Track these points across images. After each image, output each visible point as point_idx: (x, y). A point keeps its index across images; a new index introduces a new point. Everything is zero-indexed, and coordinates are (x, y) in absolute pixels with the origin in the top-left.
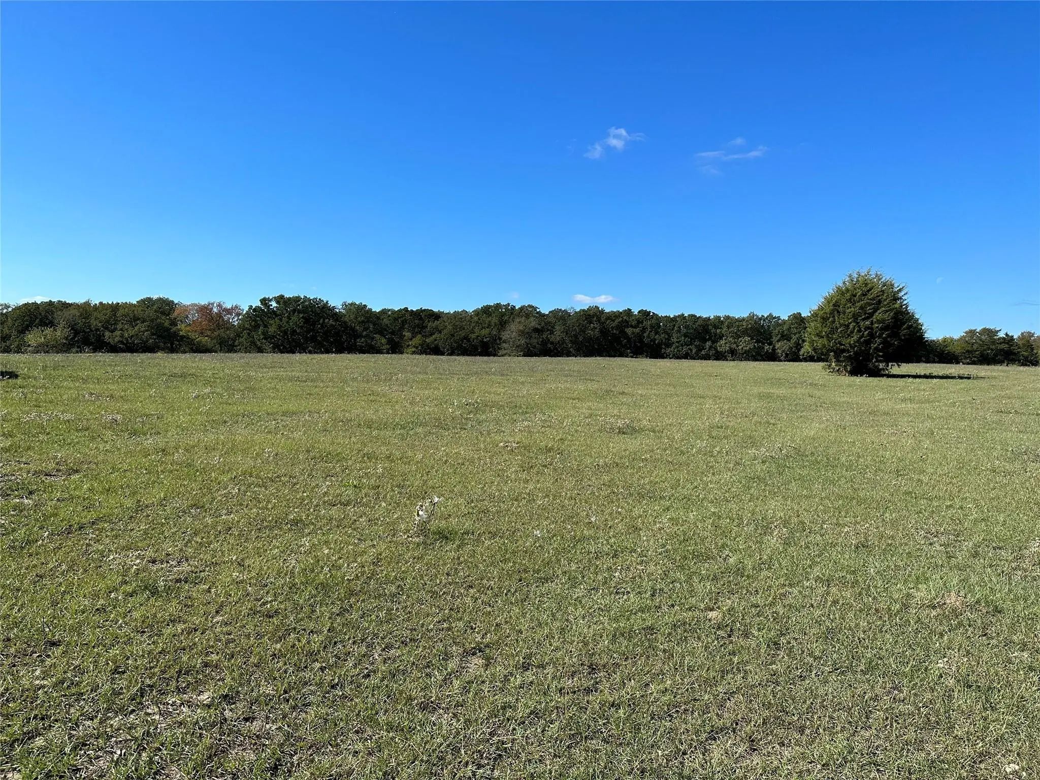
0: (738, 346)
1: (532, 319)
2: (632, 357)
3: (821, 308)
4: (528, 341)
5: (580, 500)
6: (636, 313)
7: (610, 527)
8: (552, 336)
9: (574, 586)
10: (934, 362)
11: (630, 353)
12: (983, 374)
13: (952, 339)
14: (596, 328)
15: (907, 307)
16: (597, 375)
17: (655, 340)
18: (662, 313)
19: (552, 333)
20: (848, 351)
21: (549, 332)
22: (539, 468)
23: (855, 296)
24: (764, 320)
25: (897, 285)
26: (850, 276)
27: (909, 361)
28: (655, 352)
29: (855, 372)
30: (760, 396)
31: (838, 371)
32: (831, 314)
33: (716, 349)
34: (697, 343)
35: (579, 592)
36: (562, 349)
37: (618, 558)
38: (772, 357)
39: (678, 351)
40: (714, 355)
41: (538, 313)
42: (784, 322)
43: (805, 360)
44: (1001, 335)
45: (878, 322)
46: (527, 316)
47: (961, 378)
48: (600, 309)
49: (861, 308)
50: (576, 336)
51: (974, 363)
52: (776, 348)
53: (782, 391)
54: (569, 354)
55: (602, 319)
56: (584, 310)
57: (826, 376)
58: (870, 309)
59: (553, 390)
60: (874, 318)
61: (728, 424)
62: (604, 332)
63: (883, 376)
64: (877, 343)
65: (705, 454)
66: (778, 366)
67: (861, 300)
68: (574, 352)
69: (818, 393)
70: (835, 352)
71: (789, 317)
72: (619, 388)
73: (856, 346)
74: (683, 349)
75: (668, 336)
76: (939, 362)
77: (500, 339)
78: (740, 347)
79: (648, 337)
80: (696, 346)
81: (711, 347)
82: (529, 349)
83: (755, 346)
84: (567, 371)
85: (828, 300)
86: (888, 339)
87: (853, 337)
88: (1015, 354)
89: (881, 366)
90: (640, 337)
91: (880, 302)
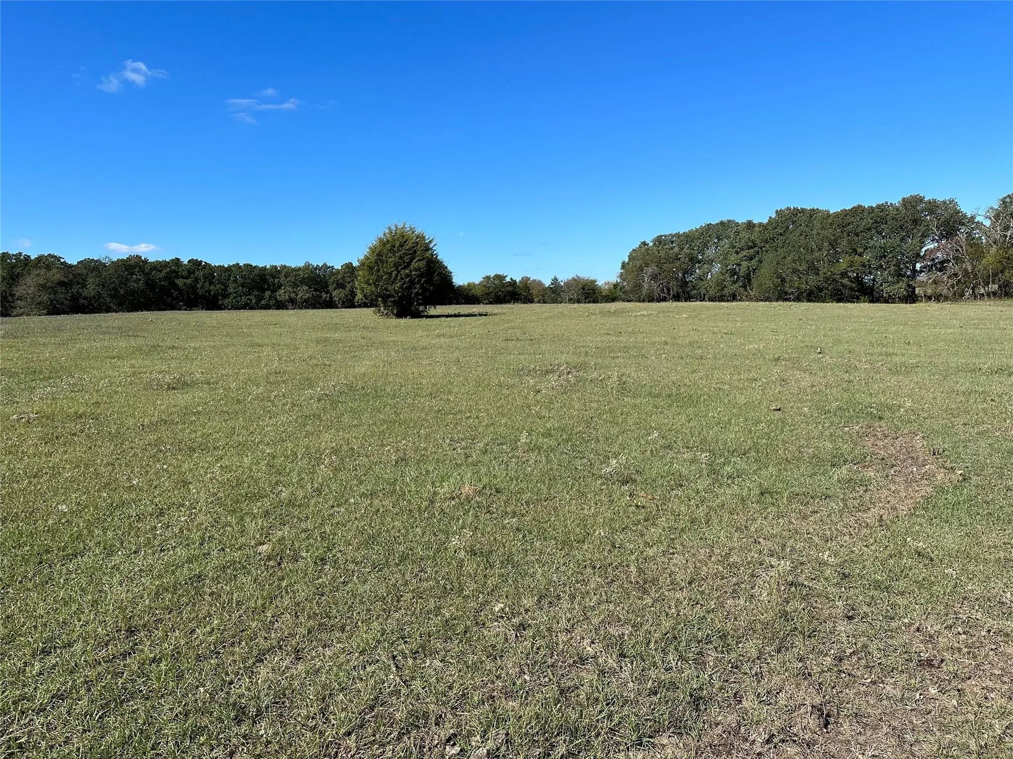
0: (297, 295)
1: (55, 271)
2: (186, 310)
3: (367, 258)
4: (52, 296)
5: (120, 465)
6: (186, 262)
7: (156, 487)
8: (84, 289)
9: (110, 555)
10: (462, 304)
11: (183, 305)
12: (496, 311)
13: (474, 284)
14: (140, 280)
15: (437, 257)
16: (142, 330)
17: (210, 290)
18: (215, 262)
19: (84, 286)
20: (394, 297)
21: (79, 286)
22: (67, 437)
23: (394, 247)
24: (319, 270)
25: (428, 236)
26: (389, 228)
27: (443, 303)
28: (212, 303)
29: (399, 315)
30: (318, 342)
31: (386, 314)
32: (376, 263)
33: (276, 299)
34: (256, 293)
35: (116, 559)
36: (99, 305)
37: (164, 516)
38: (330, 304)
39: (236, 301)
40: (275, 305)
41: (62, 263)
42: (338, 271)
43: (360, 306)
44: (508, 279)
45: (415, 270)
46: (48, 267)
47: (481, 315)
48: (143, 258)
49: (401, 258)
50: (115, 289)
51: (491, 303)
52: (333, 296)
53: (337, 335)
54: (108, 310)
55: (146, 270)
56: (122, 260)
57: (376, 320)
58: (407, 259)
59: (86, 350)
60: (412, 267)
61: (285, 369)
62: (150, 284)
63: (422, 317)
64: (417, 289)
65: (262, 400)
66: (335, 312)
67: (399, 251)
68: (115, 308)
69: (370, 335)
70: (383, 298)
71: (342, 266)
72: (169, 343)
73: (400, 292)
74: (241, 300)
75: (225, 286)
76: (465, 304)
77: (13, 296)
78: (299, 296)
79: (202, 287)
80: (255, 295)
81: (270, 296)
82: (55, 306)
83: (313, 294)
84: (105, 327)
85: (373, 250)
86: (425, 285)
87: (397, 284)
88: (518, 295)
89: (421, 308)
90: (193, 287)
91: (415, 252)
